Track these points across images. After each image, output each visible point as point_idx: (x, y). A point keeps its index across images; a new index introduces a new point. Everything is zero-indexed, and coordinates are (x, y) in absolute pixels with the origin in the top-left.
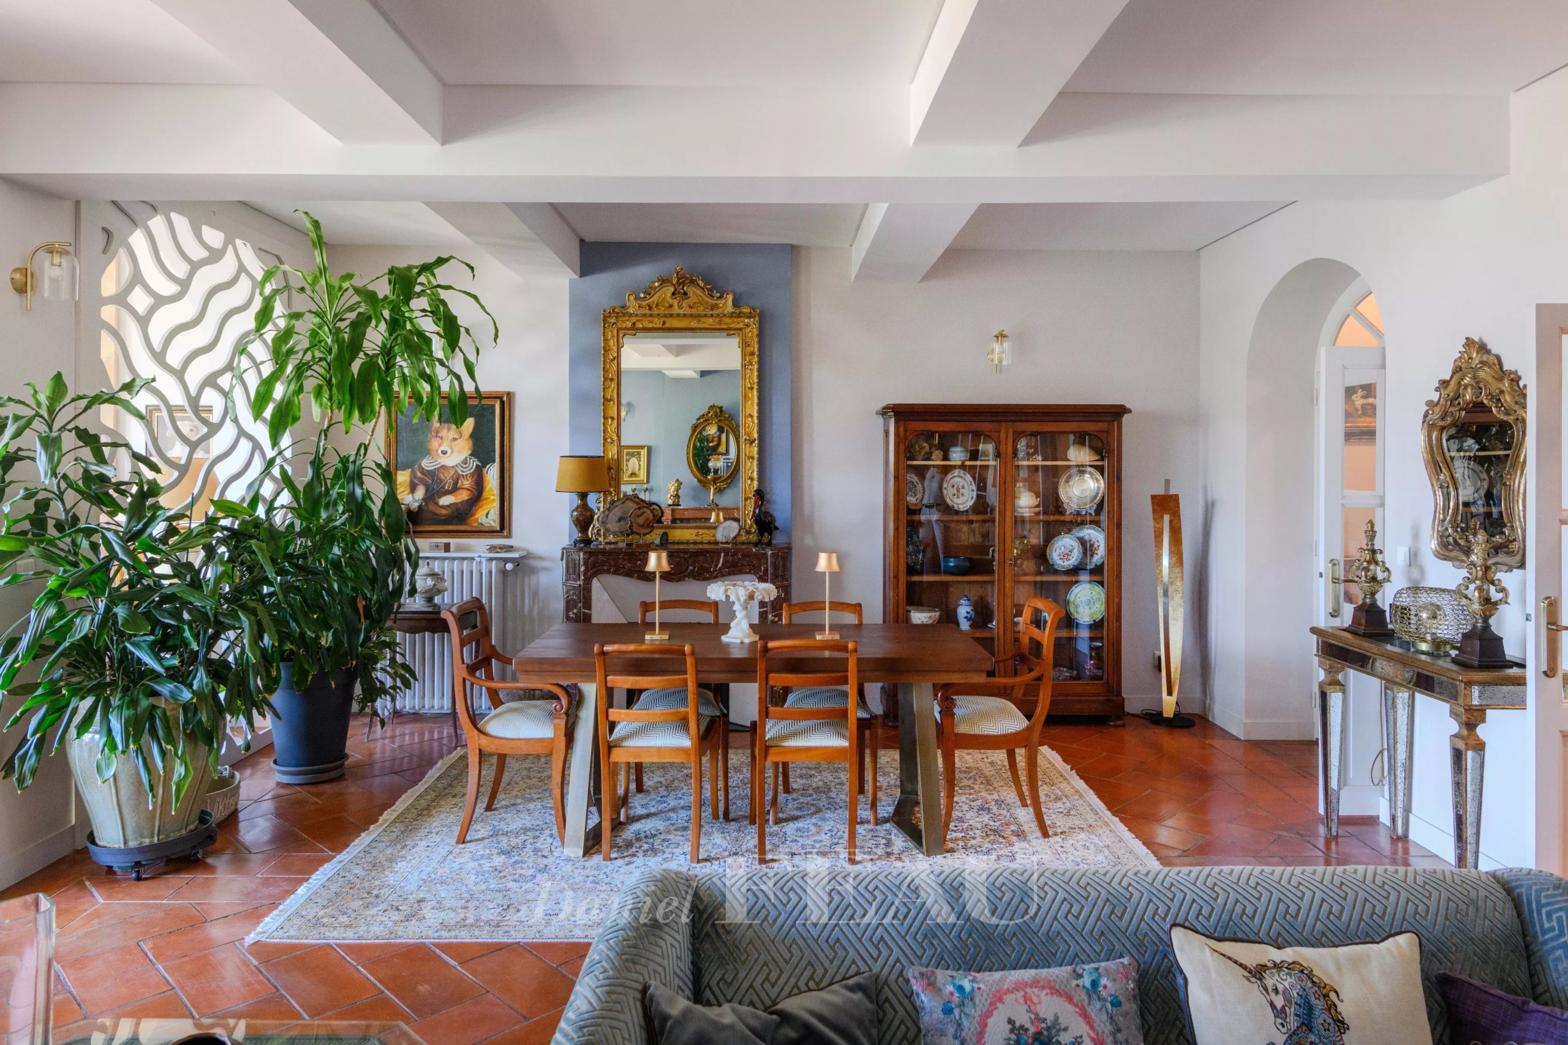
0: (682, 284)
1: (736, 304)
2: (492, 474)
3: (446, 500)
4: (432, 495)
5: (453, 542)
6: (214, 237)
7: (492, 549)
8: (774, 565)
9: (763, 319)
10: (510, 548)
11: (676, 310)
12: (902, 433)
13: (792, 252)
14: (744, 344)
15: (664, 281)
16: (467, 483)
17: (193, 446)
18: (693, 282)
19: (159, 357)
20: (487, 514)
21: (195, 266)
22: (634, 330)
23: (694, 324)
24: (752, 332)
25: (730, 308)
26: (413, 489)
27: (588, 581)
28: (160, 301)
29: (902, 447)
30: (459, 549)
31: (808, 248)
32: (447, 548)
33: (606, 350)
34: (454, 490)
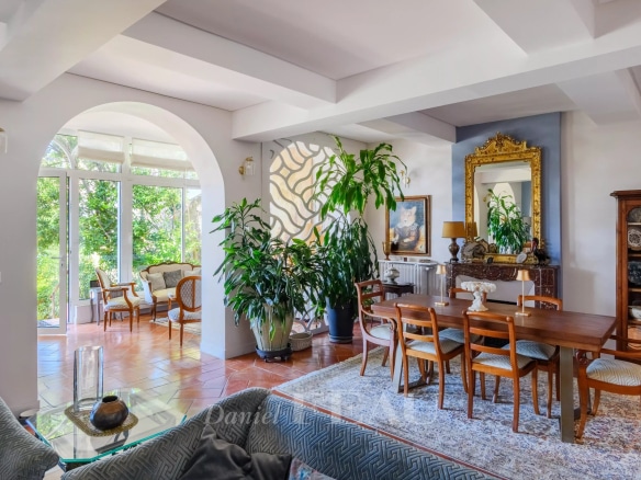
0: (500, 140)
1: (528, 146)
2: (423, 229)
3: (406, 240)
4: (402, 238)
5: (409, 257)
6: (315, 147)
7: (421, 261)
8: (543, 277)
9: (543, 152)
10: (429, 261)
11: (498, 152)
12: (624, 207)
13: (561, 117)
14: (533, 165)
15: (491, 140)
16: (414, 234)
17: (306, 220)
18: (505, 138)
19: (293, 191)
20: (421, 247)
21: (307, 159)
22: (479, 164)
23: (507, 158)
24: (537, 159)
25: (525, 148)
26: (395, 236)
27: (454, 277)
28: (292, 172)
29: (624, 216)
30: (412, 260)
31: (571, 112)
32: (405, 259)
33: (467, 174)
34: (409, 236)
